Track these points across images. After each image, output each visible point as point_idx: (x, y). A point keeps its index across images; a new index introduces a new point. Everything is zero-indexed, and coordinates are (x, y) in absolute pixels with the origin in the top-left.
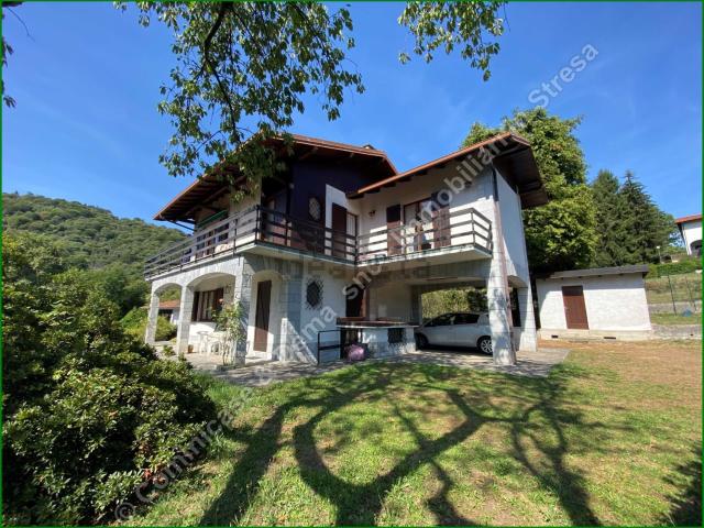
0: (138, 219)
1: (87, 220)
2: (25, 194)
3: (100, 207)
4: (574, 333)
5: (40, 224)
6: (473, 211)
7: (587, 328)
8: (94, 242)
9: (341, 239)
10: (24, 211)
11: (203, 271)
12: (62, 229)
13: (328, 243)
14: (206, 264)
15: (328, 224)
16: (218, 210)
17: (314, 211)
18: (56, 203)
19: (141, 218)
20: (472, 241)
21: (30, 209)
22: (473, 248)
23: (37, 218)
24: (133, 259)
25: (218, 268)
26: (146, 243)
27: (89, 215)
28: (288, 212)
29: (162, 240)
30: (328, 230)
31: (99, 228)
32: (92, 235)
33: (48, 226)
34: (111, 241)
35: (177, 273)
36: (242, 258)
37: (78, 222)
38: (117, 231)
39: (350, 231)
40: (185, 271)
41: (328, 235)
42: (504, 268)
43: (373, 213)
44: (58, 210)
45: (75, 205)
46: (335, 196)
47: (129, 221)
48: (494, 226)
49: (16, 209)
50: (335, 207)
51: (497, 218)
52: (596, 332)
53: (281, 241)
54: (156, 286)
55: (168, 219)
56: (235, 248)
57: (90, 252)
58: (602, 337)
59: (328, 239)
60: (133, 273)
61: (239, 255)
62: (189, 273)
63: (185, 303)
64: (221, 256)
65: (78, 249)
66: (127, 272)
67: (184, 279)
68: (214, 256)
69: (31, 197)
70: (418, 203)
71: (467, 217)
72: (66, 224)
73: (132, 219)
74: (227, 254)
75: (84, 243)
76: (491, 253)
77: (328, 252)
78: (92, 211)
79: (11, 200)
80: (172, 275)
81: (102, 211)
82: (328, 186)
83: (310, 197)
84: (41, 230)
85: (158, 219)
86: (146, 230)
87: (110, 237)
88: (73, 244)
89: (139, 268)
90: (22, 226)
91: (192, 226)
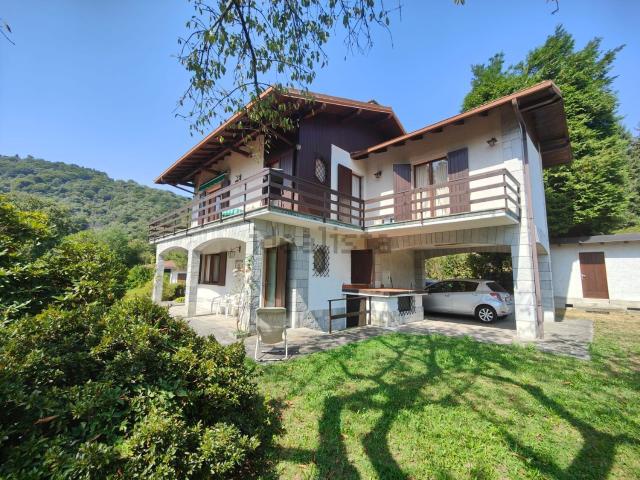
0: (133, 182)
1: (85, 183)
2: (26, 157)
3: (97, 169)
4: (591, 302)
5: (43, 185)
6: (505, 172)
7: (608, 298)
8: (93, 203)
9: (346, 202)
10: (26, 173)
11: (210, 236)
12: (64, 191)
13: (334, 207)
14: (213, 229)
15: (334, 186)
16: (218, 173)
17: (320, 172)
18: (56, 166)
19: (134, 180)
20: (503, 205)
21: (32, 172)
22: (503, 214)
23: (39, 180)
24: (129, 219)
25: (226, 233)
26: (140, 205)
27: (87, 177)
28: (294, 174)
29: (154, 201)
30: (334, 192)
31: (96, 190)
32: (91, 197)
33: (49, 188)
34: (108, 202)
35: (182, 237)
36: (252, 225)
37: (77, 184)
38: (114, 193)
39: (355, 193)
40: (190, 235)
41: (334, 198)
42: (531, 235)
43: (379, 174)
44: (59, 172)
45: (74, 167)
46: (340, 156)
47: (123, 183)
48: (522, 188)
49: (19, 172)
50: (341, 168)
51: (525, 180)
52: (618, 302)
53: (288, 205)
54: (160, 249)
55: (169, 183)
56: (245, 214)
57: (90, 214)
58: (625, 308)
59: (334, 202)
60: (130, 233)
61: (249, 221)
62: (195, 238)
63: (192, 267)
64: (230, 221)
65: (79, 210)
66: (125, 231)
67: (190, 244)
68: (222, 221)
69: (30, 159)
70: (431, 162)
71: (499, 179)
72: (65, 186)
73: (126, 181)
74: (236, 220)
75: (84, 204)
76: (519, 219)
77: (334, 216)
78: (89, 173)
79: (13, 163)
80: (178, 238)
81: (99, 173)
82: (333, 146)
83: (316, 158)
84: (43, 192)
85: (159, 182)
86: (141, 192)
87: (107, 198)
88: (74, 205)
89: (135, 228)
90: (25, 188)
91: (192, 189)
